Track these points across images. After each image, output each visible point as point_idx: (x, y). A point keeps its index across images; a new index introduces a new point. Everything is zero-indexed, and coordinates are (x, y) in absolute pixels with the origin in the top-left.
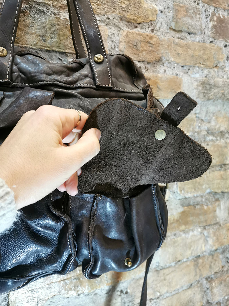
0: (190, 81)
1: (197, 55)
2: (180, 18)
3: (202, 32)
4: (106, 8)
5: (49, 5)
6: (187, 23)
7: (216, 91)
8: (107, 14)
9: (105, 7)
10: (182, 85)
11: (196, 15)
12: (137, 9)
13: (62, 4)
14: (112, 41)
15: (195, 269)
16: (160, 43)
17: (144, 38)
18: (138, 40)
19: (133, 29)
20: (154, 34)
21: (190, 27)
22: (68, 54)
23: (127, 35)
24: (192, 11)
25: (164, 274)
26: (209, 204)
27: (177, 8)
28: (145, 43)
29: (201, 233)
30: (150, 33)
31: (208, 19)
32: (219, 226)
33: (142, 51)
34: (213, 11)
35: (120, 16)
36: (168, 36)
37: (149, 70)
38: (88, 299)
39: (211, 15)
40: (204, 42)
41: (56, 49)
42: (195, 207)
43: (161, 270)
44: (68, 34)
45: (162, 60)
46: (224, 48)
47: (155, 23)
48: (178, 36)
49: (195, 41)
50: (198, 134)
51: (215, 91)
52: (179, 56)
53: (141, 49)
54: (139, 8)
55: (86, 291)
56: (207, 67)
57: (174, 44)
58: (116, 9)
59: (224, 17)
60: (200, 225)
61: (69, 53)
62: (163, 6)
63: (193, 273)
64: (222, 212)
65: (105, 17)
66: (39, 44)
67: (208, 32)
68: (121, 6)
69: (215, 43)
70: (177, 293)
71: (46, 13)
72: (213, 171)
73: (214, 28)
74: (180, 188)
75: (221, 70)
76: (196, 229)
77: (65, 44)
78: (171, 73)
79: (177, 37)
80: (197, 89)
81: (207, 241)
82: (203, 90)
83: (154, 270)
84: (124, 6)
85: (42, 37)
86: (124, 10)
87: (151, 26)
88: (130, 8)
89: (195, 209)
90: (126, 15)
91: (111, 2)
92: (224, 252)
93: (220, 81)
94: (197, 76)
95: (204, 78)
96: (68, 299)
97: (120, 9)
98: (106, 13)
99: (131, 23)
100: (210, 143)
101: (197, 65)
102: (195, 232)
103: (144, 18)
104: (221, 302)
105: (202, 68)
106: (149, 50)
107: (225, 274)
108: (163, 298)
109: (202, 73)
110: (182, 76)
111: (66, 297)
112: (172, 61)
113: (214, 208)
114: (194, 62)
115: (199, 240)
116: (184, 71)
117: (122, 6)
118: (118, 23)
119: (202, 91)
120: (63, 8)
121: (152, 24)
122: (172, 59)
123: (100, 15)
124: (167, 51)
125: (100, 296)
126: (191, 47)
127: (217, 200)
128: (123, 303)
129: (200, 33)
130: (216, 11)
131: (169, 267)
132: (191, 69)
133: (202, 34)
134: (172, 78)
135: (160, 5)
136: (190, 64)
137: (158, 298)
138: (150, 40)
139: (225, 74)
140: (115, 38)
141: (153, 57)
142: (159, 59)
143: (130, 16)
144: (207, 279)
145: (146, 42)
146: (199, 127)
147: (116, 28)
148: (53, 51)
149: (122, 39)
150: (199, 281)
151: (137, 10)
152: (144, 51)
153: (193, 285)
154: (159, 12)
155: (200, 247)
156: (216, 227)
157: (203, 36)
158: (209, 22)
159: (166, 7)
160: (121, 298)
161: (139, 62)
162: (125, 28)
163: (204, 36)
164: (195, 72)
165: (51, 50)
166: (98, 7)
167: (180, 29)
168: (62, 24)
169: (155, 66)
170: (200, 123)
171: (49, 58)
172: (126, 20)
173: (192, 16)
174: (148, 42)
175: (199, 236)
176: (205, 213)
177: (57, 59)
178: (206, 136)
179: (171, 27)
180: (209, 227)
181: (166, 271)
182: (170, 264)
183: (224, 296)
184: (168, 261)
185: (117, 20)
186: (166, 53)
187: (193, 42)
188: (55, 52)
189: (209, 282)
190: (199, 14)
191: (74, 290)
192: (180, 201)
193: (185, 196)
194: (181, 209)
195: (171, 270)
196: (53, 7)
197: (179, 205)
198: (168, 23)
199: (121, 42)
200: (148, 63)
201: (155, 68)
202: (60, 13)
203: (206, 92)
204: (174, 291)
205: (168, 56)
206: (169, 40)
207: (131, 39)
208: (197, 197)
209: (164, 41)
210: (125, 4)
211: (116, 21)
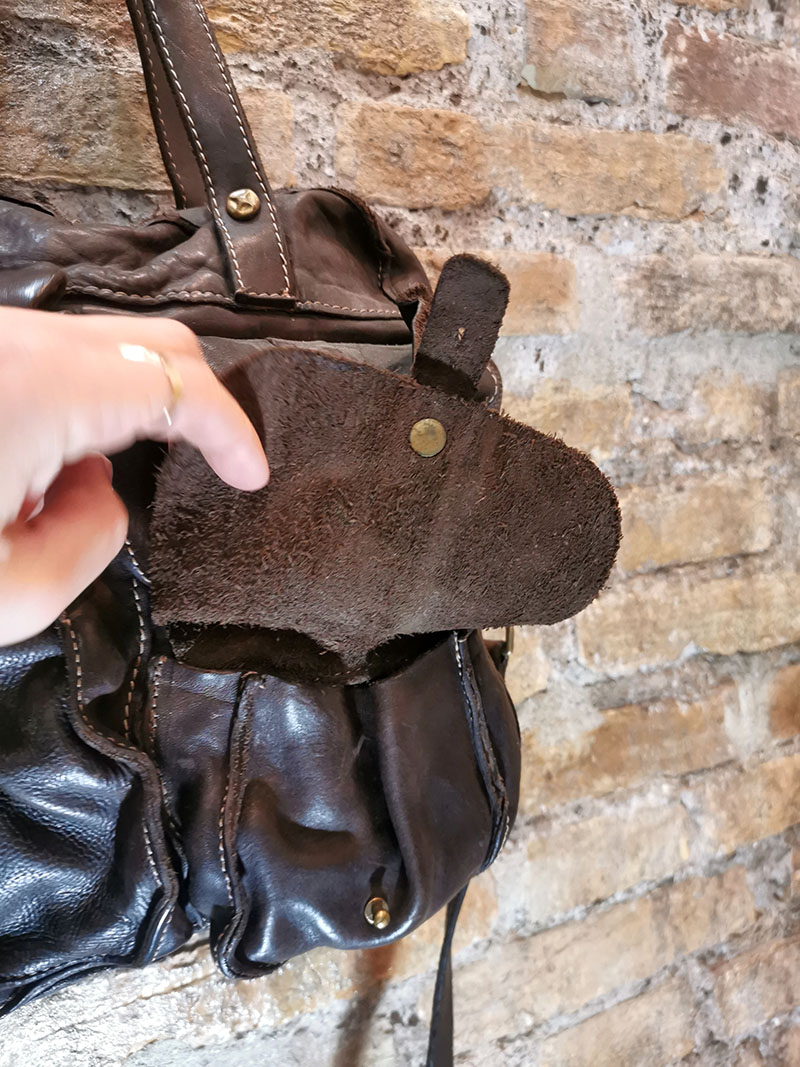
0: (601, 270)
1: (622, 174)
2: (553, 49)
3: (637, 95)
4: (281, 29)
5: (73, 27)
6: (582, 65)
7: (699, 297)
8: (288, 47)
9: (279, 26)
10: (572, 285)
11: (611, 37)
12: (395, 27)
13: (121, 21)
14: (311, 144)
15: (659, 928)
16: (486, 142)
17: (427, 128)
18: (402, 133)
19: (384, 95)
20: (459, 109)
21: (591, 79)
22: (152, 196)
23: (363, 120)
24: (596, 22)
25: (546, 949)
26: (696, 696)
27: (540, 14)
28: (430, 144)
29: (672, 799)
30: (448, 106)
31: (658, 48)
32: (736, 773)
33: (420, 174)
34: (673, 17)
35: (335, 53)
36: (515, 116)
37: (449, 240)
38: (275, 1050)
39: (665, 33)
40: (645, 127)
41: (106, 180)
42: (646, 709)
43: (534, 934)
44: (146, 126)
45: (495, 203)
46: (719, 147)
47: (463, 72)
48: (548, 114)
49: (613, 126)
50: (642, 452)
51: (693, 299)
52: (557, 182)
53: (417, 165)
54: (401, 22)
55: (267, 1023)
56: (659, 215)
57: (536, 141)
58: (318, 30)
59: (712, 36)
60: (668, 772)
61: (155, 192)
62: (489, 9)
63: (651, 940)
64: (746, 721)
65: (279, 61)
66: (43, 168)
67: (660, 94)
68: (336, 19)
69: (685, 129)
70: (598, 1015)
71: (65, 55)
72: (704, 580)
73: (681, 79)
74: (586, 645)
75: (712, 225)
76: (653, 788)
77: (141, 161)
78: (531, 244)
79: (546, 117)
80: (629, 295)
81: (697, 826)
82: (650, 297)
83: (509, 938)
84: (347, 17)
85: (56, 139)
86: (346, 30)
87: (448, 85)
88: (368, 23)
89: (644, 718)
90: (356, 48)
91: (298, 6)
92: (759, 861)
93: (710, 262)
94: (628, 249)
95: (653, 257)
96: (201, 1052)
97: (333, 28)
98: (282, 45)
99: (377, 75)
100: (688, 484)
101: (626, 211)
102: (651, 798)
103: (422, 56)
104: (760, 1036)
105: (645, 222)
106: (448, 168)
107: (768, 938)
108: (546, 1033)
109: (645, 238)
110: (573, 251)
111: (195, 1045)
112: (531, 202)
113: (714, 708)
114: (613, 202)
115: (665, 823)
116: (579, 234)
117: (340, 17)
118: (328, 77)
119: (647, 303)
120: (126, 36)
121: (451, 76)
122: (533, 196)
123: (261, 55)
124: (512, 168)
125: (318, 1035)
126: (600, 151)
127: (727, 681)
128: (401, 1058)
129: (629, 100)
130: (682, 17)
131: (564, 924)
132: (603, 225)
133: (638, 103)
134: (535, 260)
135: (480, 7)
136: (597, 209)
137: (529, 1034)
138: (447, 133)
139: (728, 237)
140: (319, 130)
141: (462, 192)
142: (486, 195)
143: (369, 52)
144: (702, 960)
145: (435, 141)
146: (645, 428)
147: (323, 95)
148: (98, 187)
149: (346, 133)
150: (674, 969)
151: (394, 30)
152: (429, 172)
153: (654, 982)
154: (475, 33)
155: (669, 851)
156: (727, 775)
157: (639, 110)
158: (658, 57)
159: (502, 13)
160: (394, 1040)
161: (413, 210)
162: (355, 95)
163: (645, 108)
164: (617, 237)
165: (88, 186)
166: (253, 26)
167: (556, 88)
168: (123, 93)
169: (470, 224)
170: (646, 414)
171: (84, 214)
172: (357, 67)
173: (598, 41)
174: (441, 139)
175: (667, 812)
176: (683, 728)
177: (112, 214)
178: (671, 459)
179: (524, 84)
180: (700, 778)
181: (554, 939)
182: (566, 912)
183: (767, 1015)
184: (558, 903)
185: (324, 68)
186: (510, 173)
187: (605, 130)
188: (105, 192)
189: (713, 969)
190: (623, 32)
191: (223, 1021)
192: (588, 690)
193: (605, 674)
194: (594, 720)
195: (570, 932)
196: (89, 34)
197: (587, 707)
198: (511, 69)
199: (342, 144)
200: (447, 213)
201: (472, 228)
202: (116, 55)
203: (661, 303)
204: (587, 1006)
205: (514, 185)
206: (517, 129)
207: (380, 134)
208: (650, 673)
209: (498, 132)
210: (349, 10)
211: (319, 71)
